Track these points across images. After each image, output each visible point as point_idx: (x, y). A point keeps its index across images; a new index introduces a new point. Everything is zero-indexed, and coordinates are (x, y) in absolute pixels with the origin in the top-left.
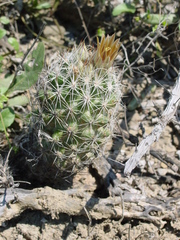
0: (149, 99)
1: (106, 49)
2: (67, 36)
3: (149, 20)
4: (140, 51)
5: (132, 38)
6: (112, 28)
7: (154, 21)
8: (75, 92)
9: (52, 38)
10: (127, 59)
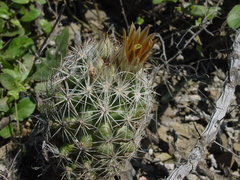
0: (184, 93)
1: (136, 47)
2: (106, 21)
3: (192, 12)
4: (181, 47)
5: (171, 28)
6: (152, 17)
7: (197, 13)
8: (89, 100)
9: (93, 22)
10: (164, 54)
